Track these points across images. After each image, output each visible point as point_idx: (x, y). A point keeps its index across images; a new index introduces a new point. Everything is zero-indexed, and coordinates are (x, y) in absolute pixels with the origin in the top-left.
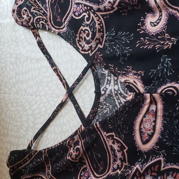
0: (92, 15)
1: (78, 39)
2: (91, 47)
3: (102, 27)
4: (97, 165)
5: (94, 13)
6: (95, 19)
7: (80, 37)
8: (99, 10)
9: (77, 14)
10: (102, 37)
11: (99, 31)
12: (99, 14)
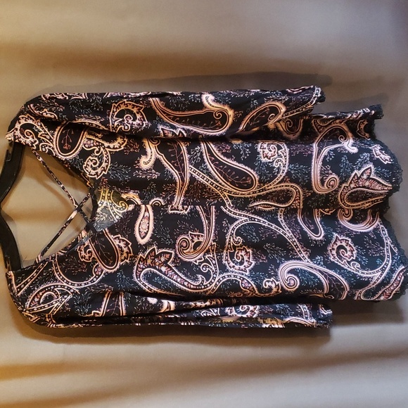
0: (102, 149)
1: (85, 165)
2: (97, 173)
3: (108, 160)
4: (107, 260)
5: (104, 148)
6: (104, 153)
7: (87, 164)
8: (109, 147)
9: (87, 146)
10: (107, 166)
11: (106, 162)
12: (108, 150)
